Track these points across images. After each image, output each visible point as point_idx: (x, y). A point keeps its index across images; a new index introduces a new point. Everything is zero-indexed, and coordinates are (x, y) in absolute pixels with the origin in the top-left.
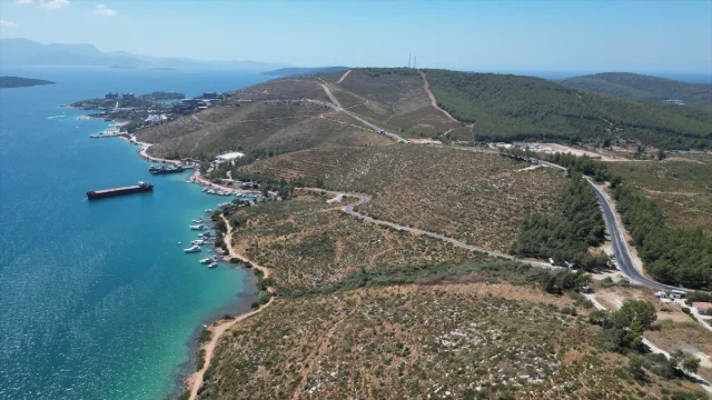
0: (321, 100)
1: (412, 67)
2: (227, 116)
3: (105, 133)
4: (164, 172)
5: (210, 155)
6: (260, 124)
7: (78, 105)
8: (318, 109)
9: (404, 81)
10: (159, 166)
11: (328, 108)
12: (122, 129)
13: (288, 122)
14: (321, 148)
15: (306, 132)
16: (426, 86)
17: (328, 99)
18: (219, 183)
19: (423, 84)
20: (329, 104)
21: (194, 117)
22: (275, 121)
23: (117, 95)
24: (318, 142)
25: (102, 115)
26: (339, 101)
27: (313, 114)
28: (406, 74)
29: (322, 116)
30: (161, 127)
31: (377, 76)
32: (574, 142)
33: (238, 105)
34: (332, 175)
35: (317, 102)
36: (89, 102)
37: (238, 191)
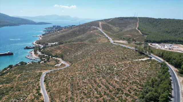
0: (96, 26)
8: (94, 29)
9: (131, 21)
15: (83, 37)
16: (138, 22)
17: (99, 26)
18: (35, 53)
20: (98, 28)
21: (58, 31)
23: (56, 26)
24: (84, 40)
25: (46, 31)
29: (92, 32)
31: (123, 19)
33: (71, 28)
34: (70, 53)
37: (36, 57)
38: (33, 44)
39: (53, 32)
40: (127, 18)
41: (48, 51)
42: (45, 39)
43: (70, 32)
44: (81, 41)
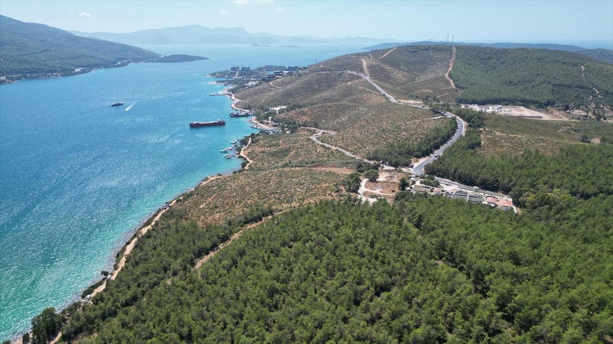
0: (357, 71)
2: (290, 82)
3: (220, 93)
4: (237, 116)
5: (266, 106)
6: (309, 88)
7: (213, 75)
8: (353, 78)
10: (235, 113)
11: (359, 77)
12: (229, 91)
13: (330, 87)
16: (452, 59)
17: (362, 70)
18: (262, 123)
20: (360, 74)
21: (271, 83)
22: (321, 86)
23: (238, 68)
25: (223, 81)
26: (370, 72)
29: (350, 83)
30: (251, 89)
31: (416, 52)
32: (542, 106)
33: (300, 75)
34: (326, 120)
35: (354, 73)
36: (220, 73)
40: (427, 48)
43: (299, 84)
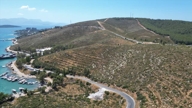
0: (96, 26)
1: (132, 17)
6: (68, 35)
8: (94, 30)
9: (129, 22)
13: (81, 35)
14: (92, 46)
15: (88, 38)
16: (139, 23)
17: (99, 26)
19: (137, 22)
20: (99, 28)
21: (43, 33)
22: (76, 35)
24: (92, 43)
26: (104, 26)
27: (92, 31)
28: (130, 19)
29: (96, 32)
31: (119, 20)
34: (97, 65)
35: (95, 27)
37: (26, 76)
38: (7, 52)
39: (34, 34)
40: (123, 19)
41: (48, 62)
42: (27, 43)
43: (62, 33)
44: (88, 45)
